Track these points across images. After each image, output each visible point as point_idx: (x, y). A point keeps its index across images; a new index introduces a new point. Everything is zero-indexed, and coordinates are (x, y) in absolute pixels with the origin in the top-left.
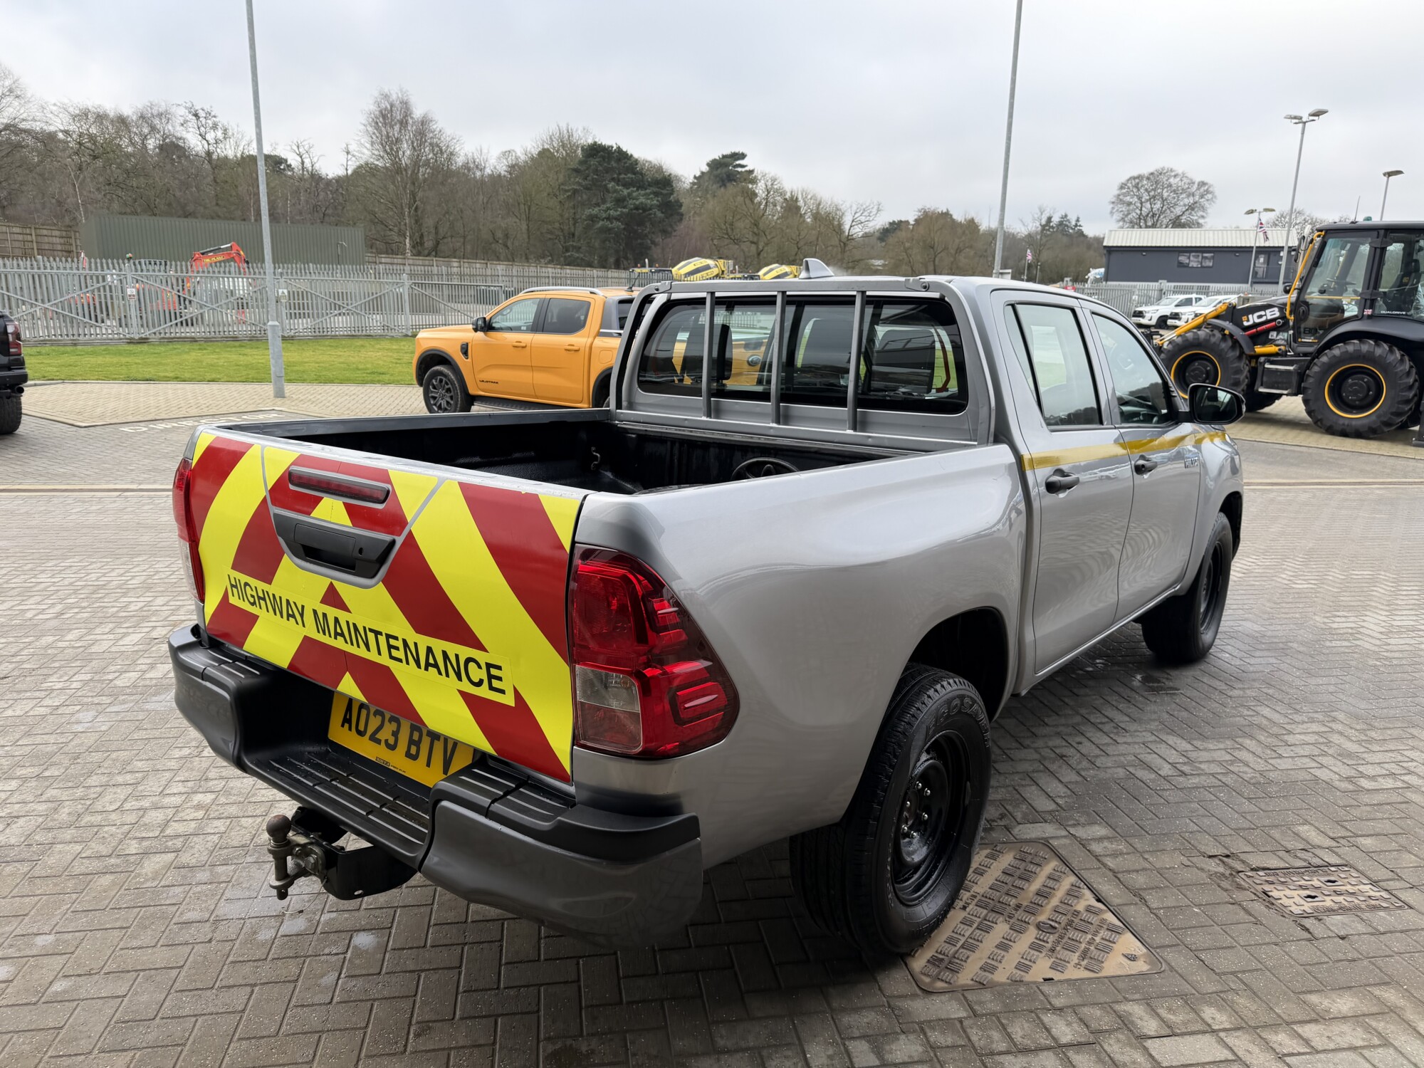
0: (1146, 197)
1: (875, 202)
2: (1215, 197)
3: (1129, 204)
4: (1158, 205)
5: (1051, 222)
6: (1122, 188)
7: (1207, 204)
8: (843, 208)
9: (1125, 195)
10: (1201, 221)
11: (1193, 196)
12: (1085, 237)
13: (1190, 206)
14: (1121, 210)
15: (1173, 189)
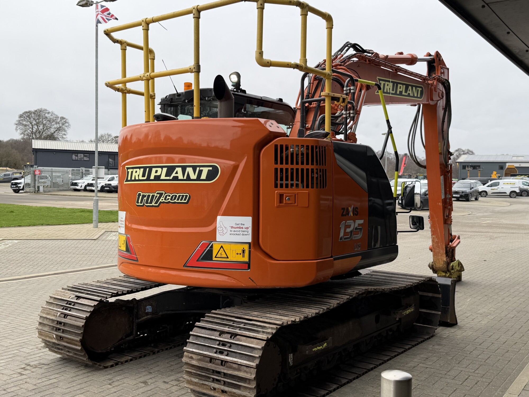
0: (34, 122)
7: (66, 129)
11: (59, 124)
13: (58, 129)
14: (21, 128)
15: (48, 119)
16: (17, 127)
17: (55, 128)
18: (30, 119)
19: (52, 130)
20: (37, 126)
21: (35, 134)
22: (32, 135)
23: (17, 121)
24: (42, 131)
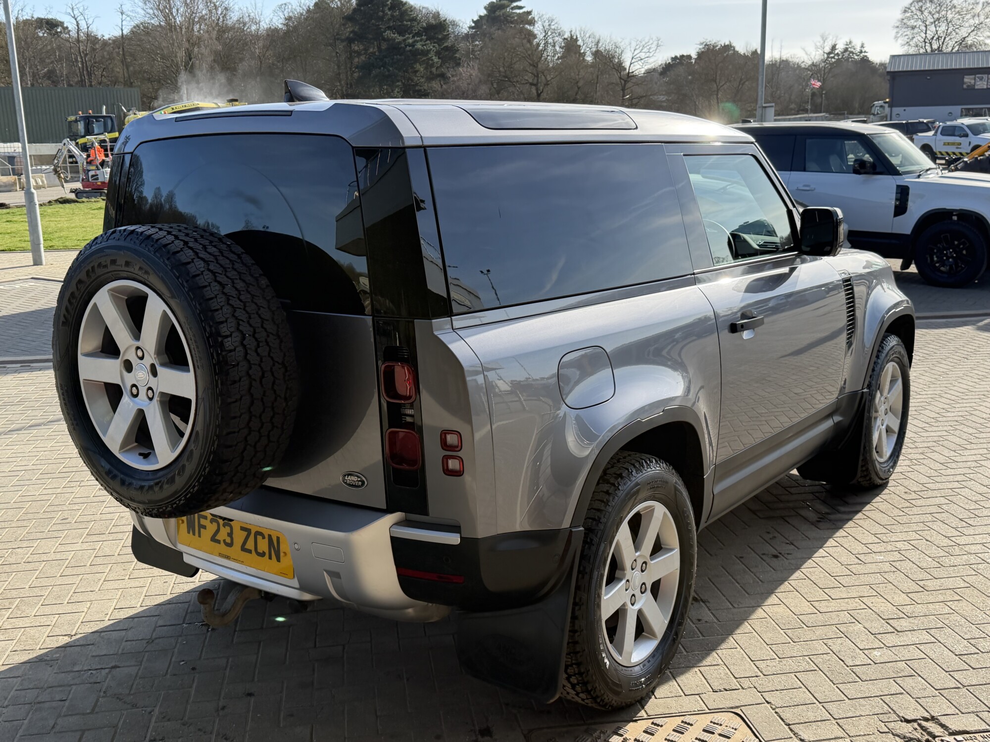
0: (930, 20)
1: (654, 38)
3: (913, 28)
5: (836, 49)
6: (905, 11)
8: (622, 45)
9: (909, 19)
11: (978, 16)
12: (870, 62)
13: (976, 27)
14: (905, 33)
15: (957, 10)
16: (897, 32)
17: (970, 26)
18: (922, 13)
19: (963, 32)
20: (936, 27)
21: (930, 43)
22: (925, 46)
23: (898, 21)
24: (943, 36)
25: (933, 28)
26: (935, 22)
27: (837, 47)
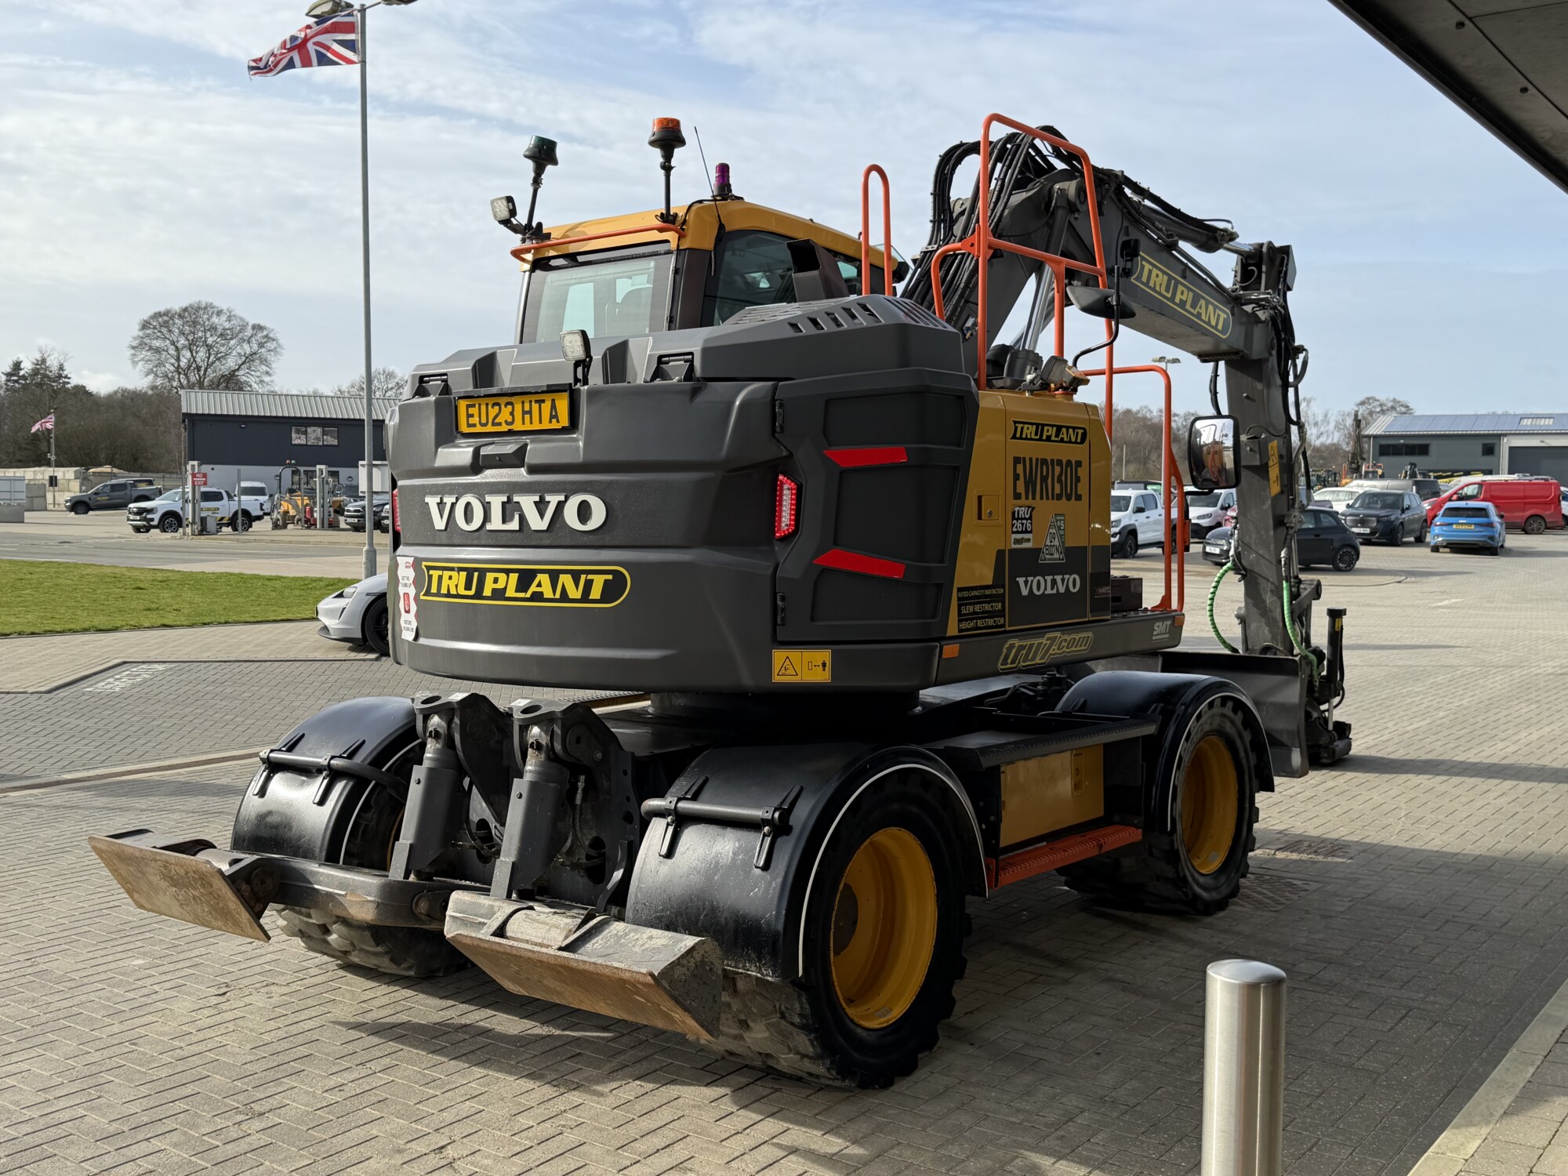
0: (182, 341)
2: (280, 346)
3: (158, 350)
4: (202, 354)
5: (21, 369)
6: (145, 325)
7: (271, 357)
9: (148, 336)
10: (267, 379)
11: (249, 342)
12: (90, 394)
13: (247, 358)
14: (148, 358)
15: (219, 332)
16: (134, 355)
17: (239, 356)
18: (170, 331)
19: (231, 362)
20: (191, 352)
21: (186, 375)
22: (179, 378)
23: (135, 339)
24: (203, 365)
25: (188, 355)
26: (190, 344)
27: (22, 366)
